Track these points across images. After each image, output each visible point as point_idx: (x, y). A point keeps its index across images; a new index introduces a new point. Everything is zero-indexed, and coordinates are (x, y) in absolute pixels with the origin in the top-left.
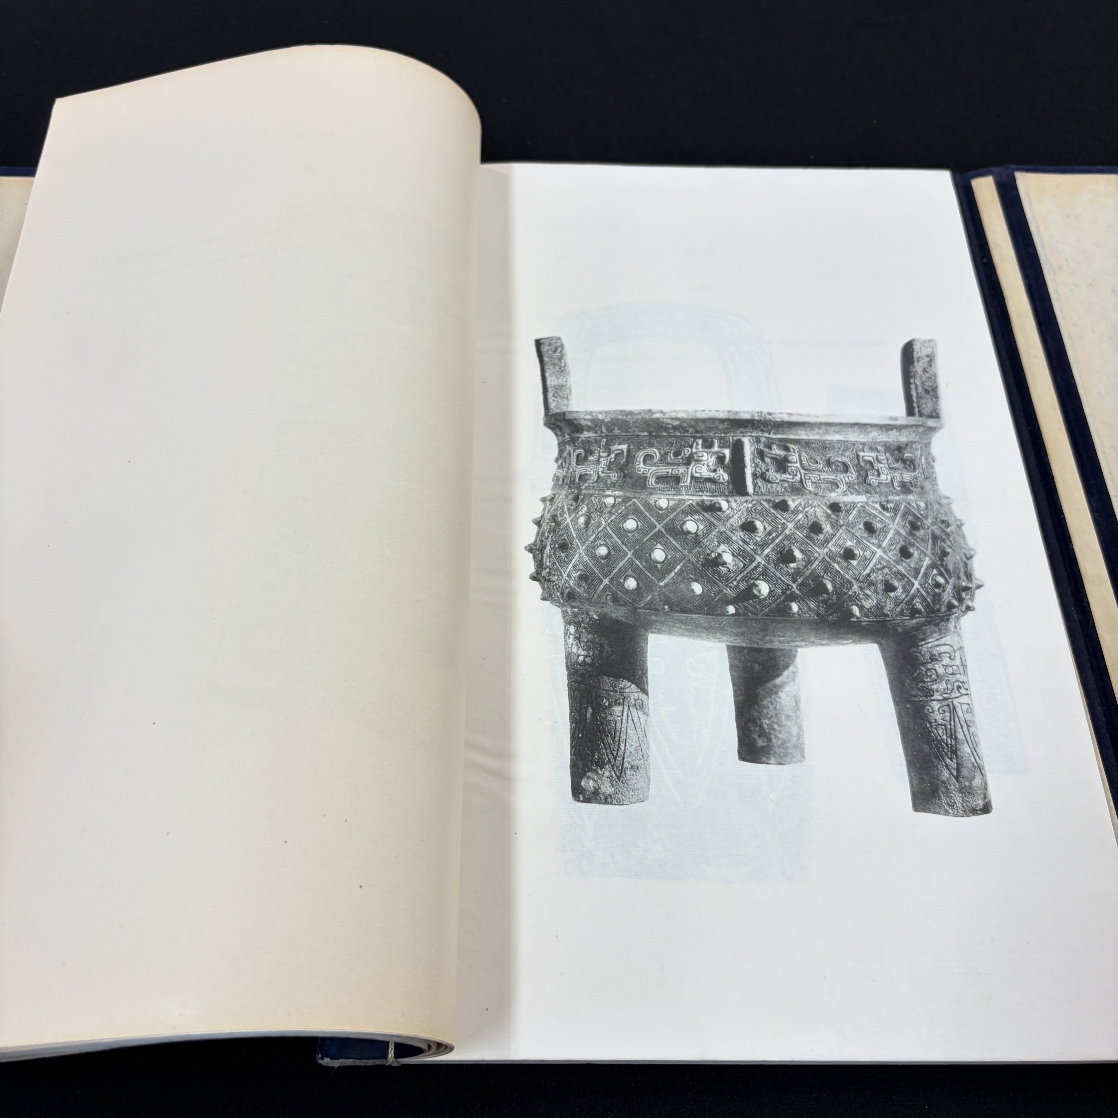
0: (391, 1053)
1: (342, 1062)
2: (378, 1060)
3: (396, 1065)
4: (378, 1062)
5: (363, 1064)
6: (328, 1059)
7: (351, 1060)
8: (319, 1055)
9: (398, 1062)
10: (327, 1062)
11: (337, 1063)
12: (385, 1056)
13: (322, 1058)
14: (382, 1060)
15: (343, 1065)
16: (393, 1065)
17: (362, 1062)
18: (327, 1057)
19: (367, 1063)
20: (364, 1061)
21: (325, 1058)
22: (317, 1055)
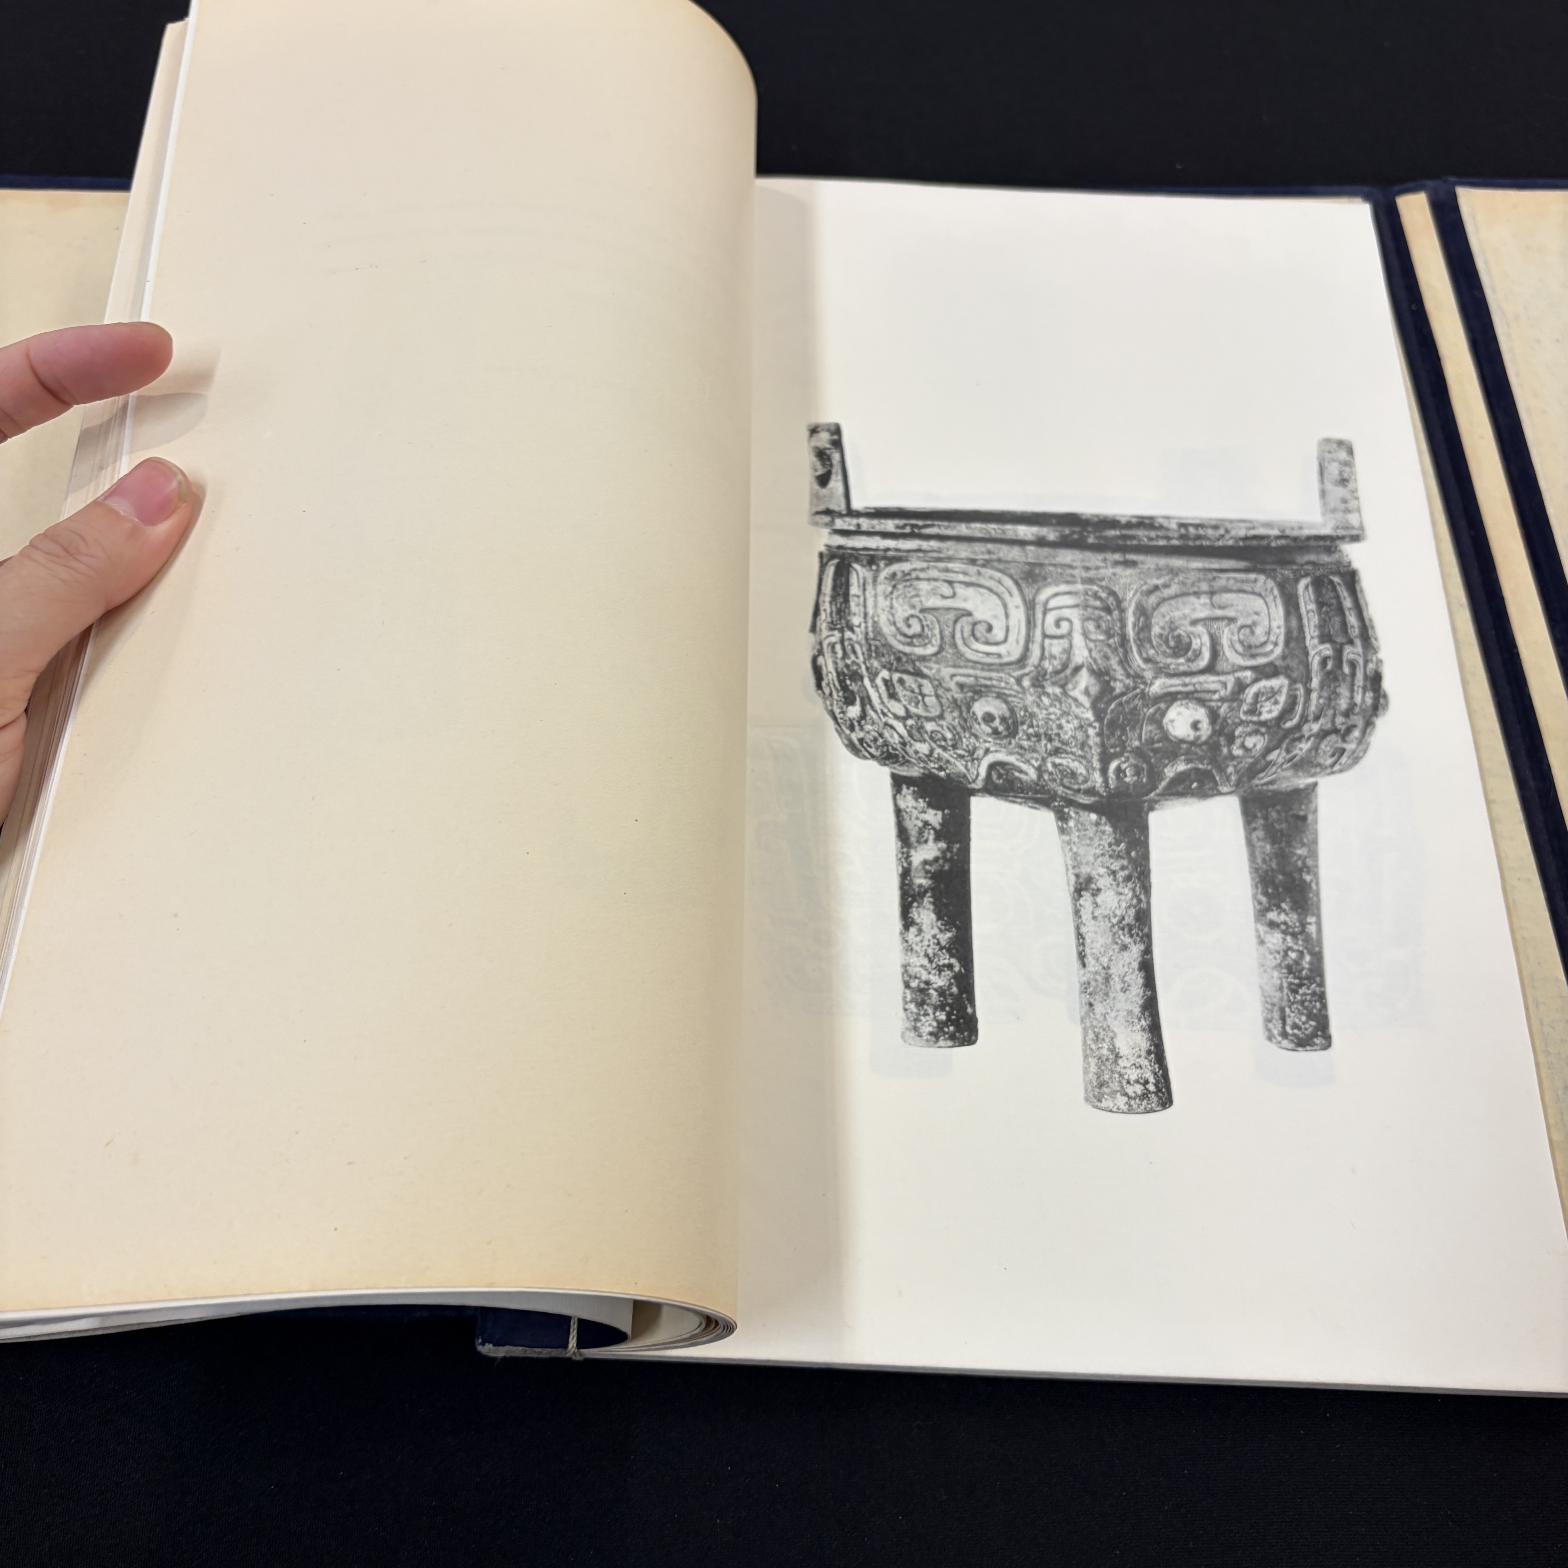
0: (573, 1342)
1: (507, 1352)
2: (555, 1350)
4: (555, 1353)
6: (491, 1346)
7: (520, 1348)
8: (478, 1339)
9: (581, 1355)
11: (500, 1352)
12: (565, 1345)
13: (483, 1344)
14: (560, 1350)
16: (574, 1357)
18: (489, 1342)
19: (540, 1353)
20: (537, 1350)
21: (487, 1344)
22: (476, 1340)
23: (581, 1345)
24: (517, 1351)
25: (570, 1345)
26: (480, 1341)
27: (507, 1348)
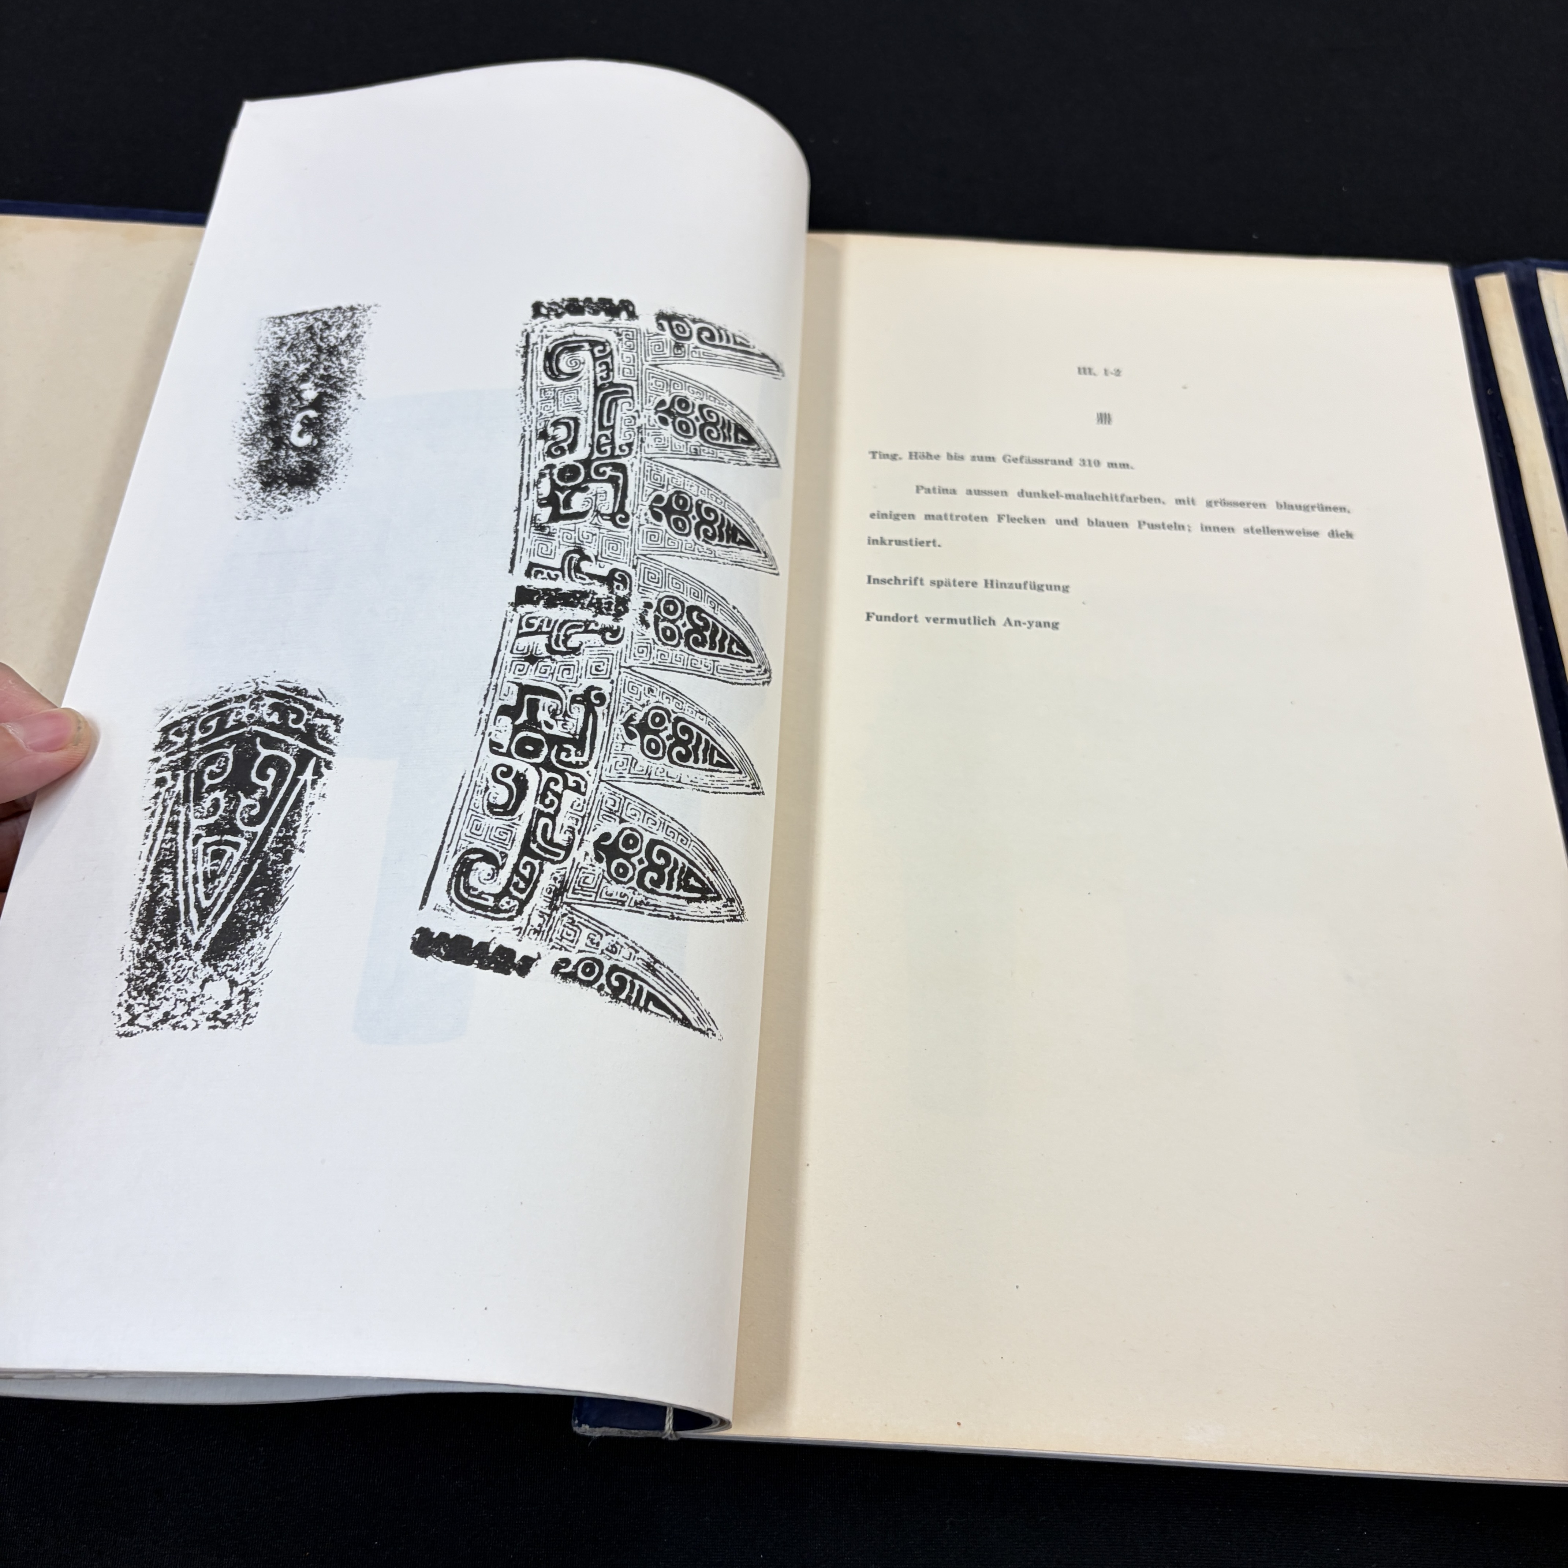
1: (603, 1432)
3: (674, 1438)
4: (651, 1434)
5: (630, 1436)
10: (585, 1430)
11: (598, 1432)
14: (656, 1432)
15: (604, 1435)
17: (631, 1433)
19: (635, 1434)
23: (677, 1427)
24: (614, 1432)
25: (667, 1427)
26: (577, 1422)
27: (603, 1429)
